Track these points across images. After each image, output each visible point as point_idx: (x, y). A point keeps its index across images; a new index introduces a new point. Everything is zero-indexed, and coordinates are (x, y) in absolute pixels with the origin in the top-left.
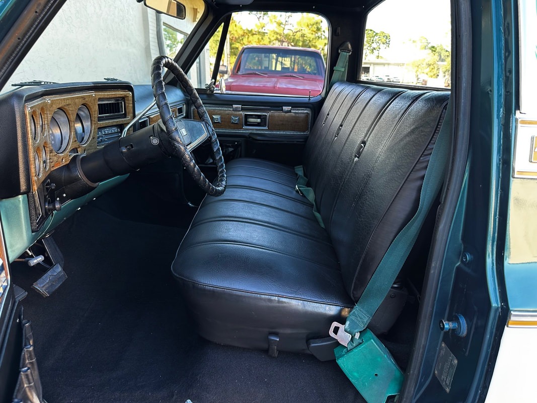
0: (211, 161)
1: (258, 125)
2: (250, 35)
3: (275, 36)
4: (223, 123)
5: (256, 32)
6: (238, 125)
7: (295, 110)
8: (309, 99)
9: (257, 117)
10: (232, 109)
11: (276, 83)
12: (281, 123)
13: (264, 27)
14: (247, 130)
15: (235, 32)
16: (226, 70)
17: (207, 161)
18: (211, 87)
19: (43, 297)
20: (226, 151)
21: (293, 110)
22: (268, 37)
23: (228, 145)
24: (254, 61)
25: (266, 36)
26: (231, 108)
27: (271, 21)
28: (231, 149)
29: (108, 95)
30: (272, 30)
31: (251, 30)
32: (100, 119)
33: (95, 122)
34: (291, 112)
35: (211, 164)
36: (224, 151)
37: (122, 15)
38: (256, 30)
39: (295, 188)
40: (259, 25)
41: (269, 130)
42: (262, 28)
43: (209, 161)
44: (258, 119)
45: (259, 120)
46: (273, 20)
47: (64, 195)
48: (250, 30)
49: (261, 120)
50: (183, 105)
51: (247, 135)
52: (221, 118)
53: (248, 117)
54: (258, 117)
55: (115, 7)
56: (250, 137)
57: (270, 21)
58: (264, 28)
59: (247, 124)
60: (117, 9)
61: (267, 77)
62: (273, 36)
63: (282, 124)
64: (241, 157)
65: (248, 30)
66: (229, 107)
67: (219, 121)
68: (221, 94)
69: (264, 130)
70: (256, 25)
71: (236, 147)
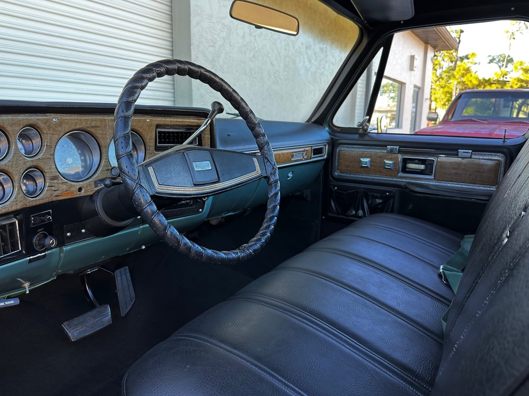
0: (354, 212)
1: (421, 172)
2: (486, 84)
3: (519, 84)
4: (372, 168)
5: (494, 81)
6: (391, 171)
7: (478, 155)
8: (504, 141)
9: (421, 162)
10: (385, 151)
11: (495, 129)
12: (455, 171)
13: (506, 75)
14: (403, 179)
15: (469, 83)
16: (436, 117)
17: (349, 212)
18: (364, 125)
19: (70, 341)
20: (372, 202)
21: (475, 155)
22: (510, 85)
23: (375, 195)
24: (489, 112)
25: (507, 85)
26: (384, 149)
27: (516, 68)
28: (379, 201)
29: (171, 121)
30: (516, 77)
31: (489, 79)
32: (157, 149)
33: (151, 152)
34: (471, 158)
35: (353, 216)
36: (370, 202)
37: (332, 68)
38: (496, 78)
39: (439, 268)
40: (500, 73)
41: (435, 179)
42: (503, 77)
43: (351, 212)
44: (422, 164)
45: (422, 167)
46: (519, 67)
47: (83, 231)
48: (487, 79)
49: (426, 167)
50: (325, 145)
51: (403, 184)
52: (371, 162)
53: (408, 161)
54: (423, 162)
55: (327, 62)
56: (406, 188)
57: (514, 69)
58: (505, 77)
59: (405, 170)
60: (328, 63)
61: (487, 124)
62: (516, 84)
63: (456, 173)
64: (392, 212)
65: (485, 80)
66: (382, 149)
67: (368, 165)
68: (378, 133)
69: (428, 181)
70: (496, 74)
71: (386, 199)
